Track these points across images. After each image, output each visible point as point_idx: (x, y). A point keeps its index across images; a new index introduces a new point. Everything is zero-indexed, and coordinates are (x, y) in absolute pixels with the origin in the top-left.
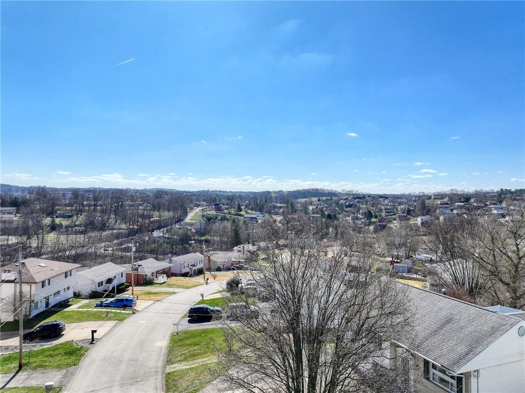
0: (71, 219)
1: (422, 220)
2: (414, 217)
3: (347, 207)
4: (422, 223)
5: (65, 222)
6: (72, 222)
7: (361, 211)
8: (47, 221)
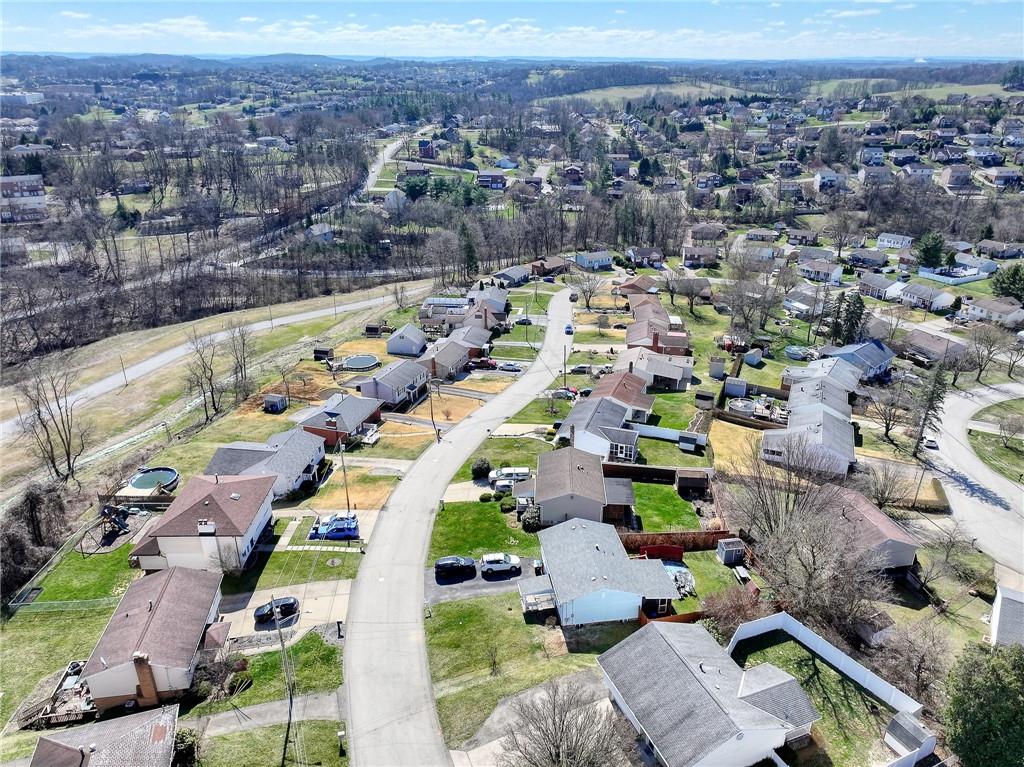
0: (150, 195)
1: (823, 178)
2: (810, 166)
3: (683, 129)
4: (823, 186)
5: (143, 206)
6: (155, 202)
7: (709, 145)
8: (108, 205)
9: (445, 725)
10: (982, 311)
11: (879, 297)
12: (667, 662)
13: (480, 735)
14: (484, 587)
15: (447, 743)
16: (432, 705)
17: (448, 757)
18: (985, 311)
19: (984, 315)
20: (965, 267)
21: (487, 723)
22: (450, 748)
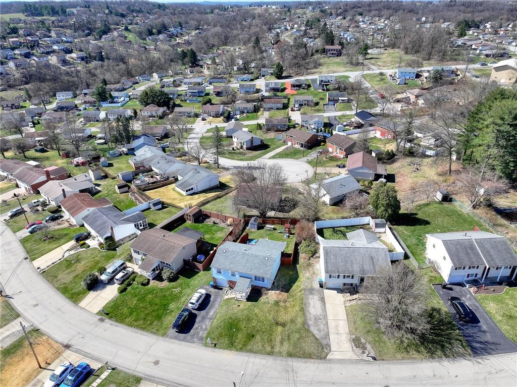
9: (308, 356)
10: (148, 113)
11: (98, 121)
12: (345, 252)
13: (324, 342)
14: (207, 313)
15: (321, 359)
16: (290, 359)
17: (330, 360)
18: (149, 112)
19: (149, 114)
20: (117, 97)
21: (318, 337)
22: (325, 358)
